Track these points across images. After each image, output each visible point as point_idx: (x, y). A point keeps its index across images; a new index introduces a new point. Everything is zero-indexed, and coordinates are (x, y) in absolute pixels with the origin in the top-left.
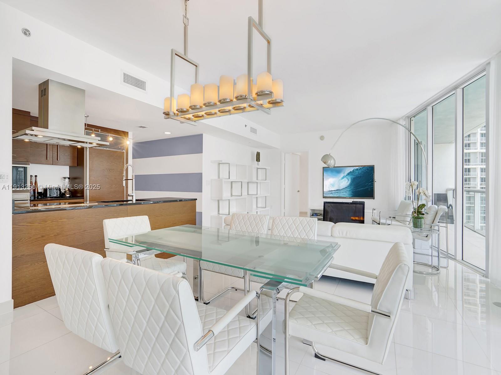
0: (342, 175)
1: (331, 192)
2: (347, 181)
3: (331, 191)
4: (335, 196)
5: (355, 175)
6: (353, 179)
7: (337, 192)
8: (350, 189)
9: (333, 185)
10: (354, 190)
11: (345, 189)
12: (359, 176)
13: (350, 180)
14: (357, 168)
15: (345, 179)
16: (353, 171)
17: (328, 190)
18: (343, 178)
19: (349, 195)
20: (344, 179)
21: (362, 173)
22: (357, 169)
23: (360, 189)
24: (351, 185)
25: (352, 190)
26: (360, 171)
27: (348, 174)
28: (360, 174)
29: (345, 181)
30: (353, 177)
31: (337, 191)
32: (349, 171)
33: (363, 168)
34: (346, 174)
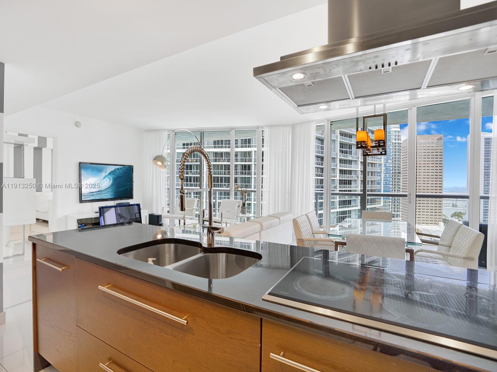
0: (104, 174)
1: (92, 194)
2: (109, 181)
3: (92, 193)
4: (97, 198)
5: (116, 175)
6: (115, 178)
7: (98, 194)
8: (112, 190)
10: (116, 191)
11: (107, 189)
12: (120, 175)
13: (112, 180)
14: (118, 167)
15: (107, 178)
16: (115, 170)
17: (89, 192)
18: (105, 178)
19: (111, 196)
21: (122, 173)
22: (118, 169)
23: (121, 189)
24: (112, 185)
25: (114, 190)
26: (121, 171)
27: (110, 174)
29: (107, 181)
30: (115, 176)
31: (98, 193)
32: (111, 171)
33: (123, 168)
34: (107, 173)
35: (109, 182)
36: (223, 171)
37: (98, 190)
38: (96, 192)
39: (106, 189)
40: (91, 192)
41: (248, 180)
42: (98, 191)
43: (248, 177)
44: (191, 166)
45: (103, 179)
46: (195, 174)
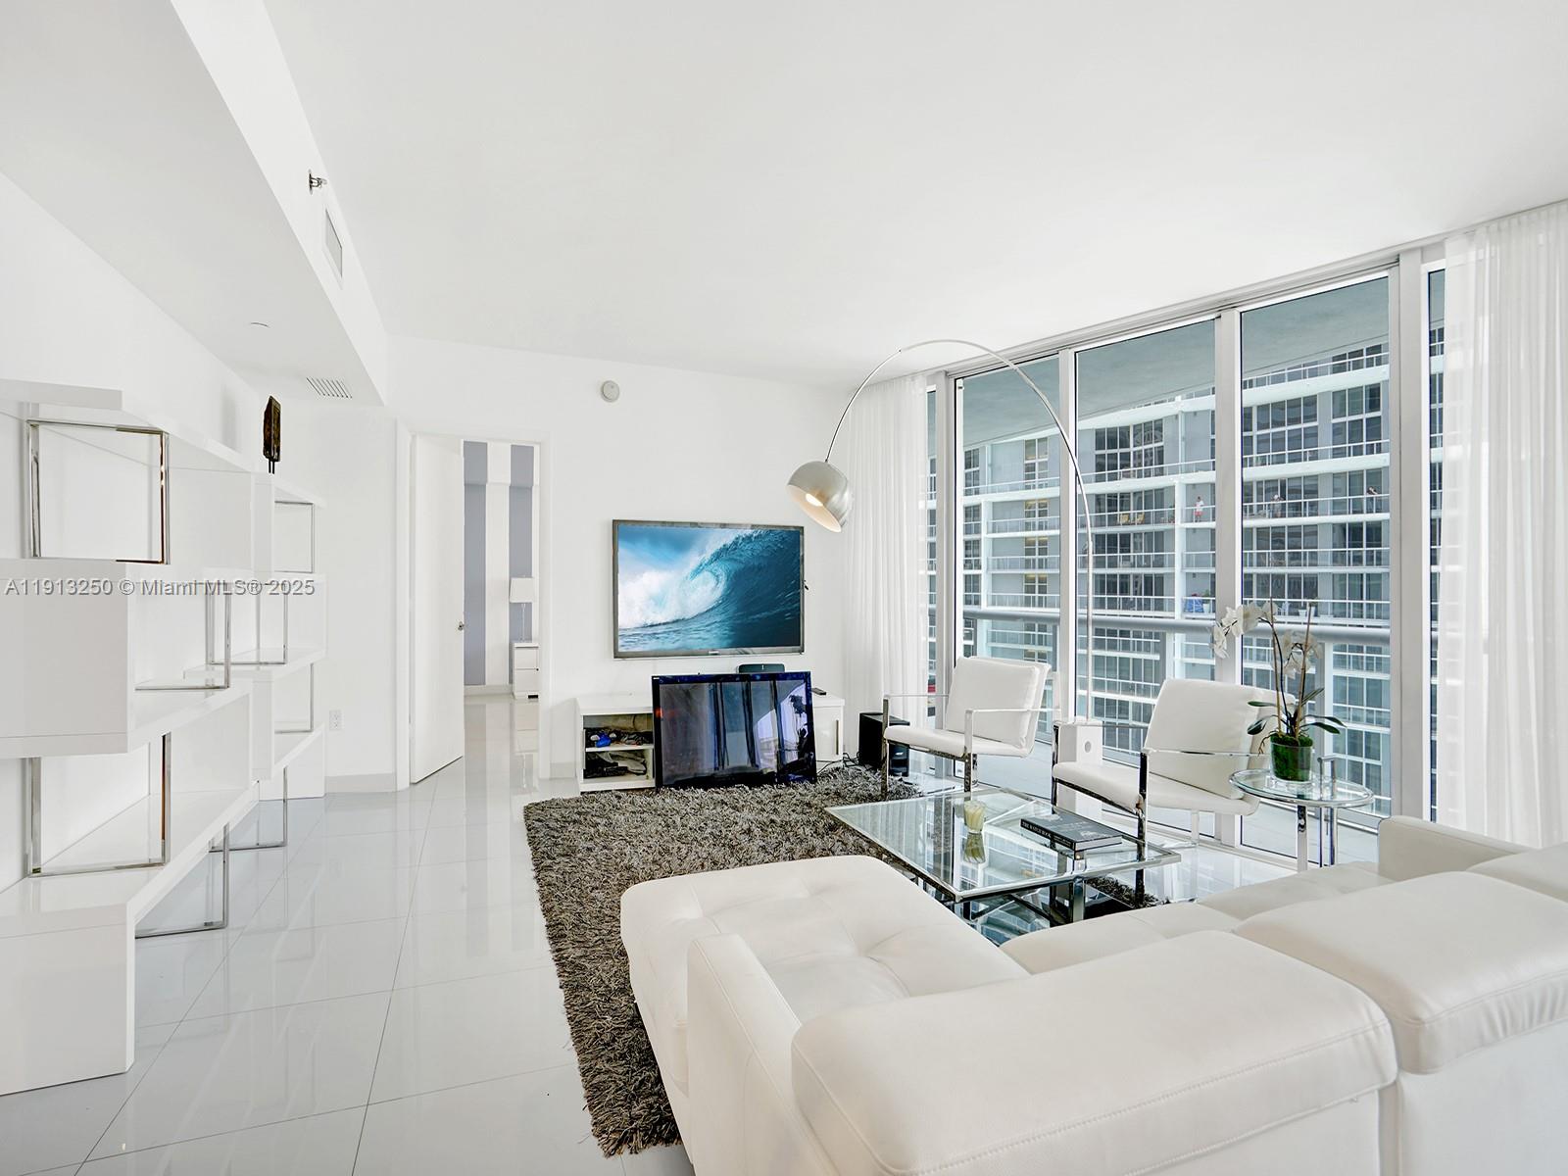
0: (694, 559)
1: (650, 631)
2: (712, 582)
3: (652, 626)
4: (669, 646)
5: (741, 562)
6: (735, 575)
7: (674, 631)
8: (723, 617)
9: (658, 601)
10: (739, 622)
11: (708, 614)
12: (756, 564)
13: (723, 579)
14: (748, 532)
15: (706, 574)
16: (735, 543)
17: (643, 624)
18: (698, 571)
19: (720, 639)
20: (700, 577)
21: (765, 555)
22: (749, 538)
23: (758, 616)
24: (726, 598)
25: (730, 619)
26: (758, 547)
27: (717, 557)
28: (759, 557)
29: (705, 583)
30: (736, 566)
31: (675, 627)
32: (721, 545)
33: (767, 534)
34: (708, 556)
35: (714, 590)
36: (1255, 551)
37: (675, 619)
38: (664, 624)
39: (701, 615)
40: (649, 623)
41: (1368, 586)
42: (674, 622)
43: (1368, 575)
44: (1125, 537)
45: (693, 577)
46: (1139, 566)
